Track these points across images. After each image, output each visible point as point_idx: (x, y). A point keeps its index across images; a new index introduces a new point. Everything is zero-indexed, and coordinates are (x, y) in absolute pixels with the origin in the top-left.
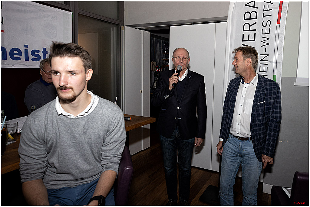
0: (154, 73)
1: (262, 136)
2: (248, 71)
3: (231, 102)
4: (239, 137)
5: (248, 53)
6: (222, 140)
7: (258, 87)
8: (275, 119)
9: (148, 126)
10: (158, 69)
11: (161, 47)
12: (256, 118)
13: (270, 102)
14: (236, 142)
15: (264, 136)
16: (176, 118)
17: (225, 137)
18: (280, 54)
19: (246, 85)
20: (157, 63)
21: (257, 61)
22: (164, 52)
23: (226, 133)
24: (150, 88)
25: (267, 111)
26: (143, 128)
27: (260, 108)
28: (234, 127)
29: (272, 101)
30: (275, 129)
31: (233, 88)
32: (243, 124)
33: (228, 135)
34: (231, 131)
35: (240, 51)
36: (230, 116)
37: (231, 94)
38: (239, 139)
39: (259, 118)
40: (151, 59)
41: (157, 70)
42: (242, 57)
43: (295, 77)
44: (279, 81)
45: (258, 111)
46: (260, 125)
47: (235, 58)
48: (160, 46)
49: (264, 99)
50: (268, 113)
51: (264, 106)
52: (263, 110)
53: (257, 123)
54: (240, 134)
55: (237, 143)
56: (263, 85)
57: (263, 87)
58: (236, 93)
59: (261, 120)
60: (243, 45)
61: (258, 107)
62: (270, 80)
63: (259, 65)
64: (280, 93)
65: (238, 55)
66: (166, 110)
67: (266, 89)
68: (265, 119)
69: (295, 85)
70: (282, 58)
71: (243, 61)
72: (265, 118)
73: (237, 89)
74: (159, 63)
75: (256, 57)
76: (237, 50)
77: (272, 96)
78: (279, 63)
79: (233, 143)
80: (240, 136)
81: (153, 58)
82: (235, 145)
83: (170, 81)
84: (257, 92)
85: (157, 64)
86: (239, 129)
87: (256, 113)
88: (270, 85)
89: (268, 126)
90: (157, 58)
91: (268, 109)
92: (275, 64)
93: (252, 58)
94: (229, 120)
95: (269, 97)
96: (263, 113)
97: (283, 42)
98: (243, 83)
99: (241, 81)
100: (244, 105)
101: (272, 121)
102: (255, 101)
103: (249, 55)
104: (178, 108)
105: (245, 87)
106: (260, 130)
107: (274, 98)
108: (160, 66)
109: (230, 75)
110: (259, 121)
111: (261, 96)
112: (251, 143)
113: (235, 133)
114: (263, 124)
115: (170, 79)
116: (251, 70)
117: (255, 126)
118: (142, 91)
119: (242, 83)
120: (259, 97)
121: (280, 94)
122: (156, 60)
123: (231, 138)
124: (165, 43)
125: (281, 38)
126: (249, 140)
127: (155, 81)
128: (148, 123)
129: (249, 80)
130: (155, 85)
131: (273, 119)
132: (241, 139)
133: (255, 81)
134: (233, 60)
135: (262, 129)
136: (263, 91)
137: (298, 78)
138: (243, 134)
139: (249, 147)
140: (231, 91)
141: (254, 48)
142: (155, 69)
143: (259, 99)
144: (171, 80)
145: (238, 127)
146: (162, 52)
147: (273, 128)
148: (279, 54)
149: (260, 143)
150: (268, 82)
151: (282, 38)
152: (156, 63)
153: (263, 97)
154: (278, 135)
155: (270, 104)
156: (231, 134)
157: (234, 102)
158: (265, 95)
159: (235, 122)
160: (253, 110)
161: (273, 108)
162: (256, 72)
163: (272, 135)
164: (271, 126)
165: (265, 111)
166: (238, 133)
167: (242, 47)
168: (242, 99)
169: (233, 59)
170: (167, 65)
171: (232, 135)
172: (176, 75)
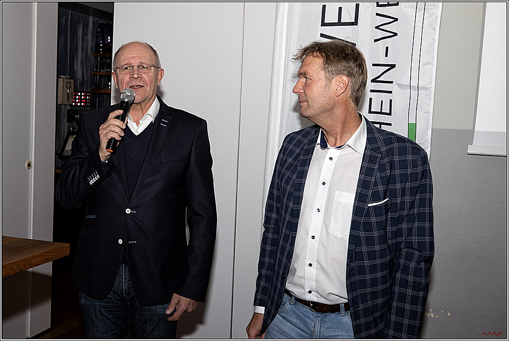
0: (68, 111)
1: (380, 301)
2: (339, 112)
3: (289, 199)
4: (313, 302)
5: (339, 61)
6: (261, 310)
7: (369, 158)
8: (417, 253)
9: (46, 269)
10: (80, 99)
11: (90, 37)
12: (364, 249)
13: (403, 203)
14: (304, 317)
15: (385, 299)
16: (120, 242)
17: (272, 304)
18: (429, 63)
19: (332, 151)
20: (75, 81)
21: (364, 84)
22: (97, 51)
23: (275, 291)
24: (56, 153)
25: (395, 229)
26: (33, 273)
27: (373, 219)
28: (298, 273)
29: (408, 199)
30: (418, 280)
31: (295, 159)
32: (324, 265)
33: (281, 297)
34: (289, 286)
35: (315, 54)
36: (286, 240)
37: (289, 178)
38: (313, 308)
39: (371, 248)
40: (60, 72)
41: (75, 102)
42: (323, 72)
43: (470, 130)
44: (424, 141)
45: (368, 227)
46: (373, 269)
47: (301, 74)
48: (85, 34)
49: (385, 192)
50: (397, 234)
51: (387, 213)
52: (382, 226)
53: (366, 263)
54: (315, 294)
55: (308, 320)
56: (381, 153)
57: (382, 158)
58: (303, 175)
59: (378, 255)
60: (322, 35)
61: (368, 215)
62: (400, 139)
63: (369, 95)
64: (430, 174)
65: (311, 66)
66: (94, 217)
67: (392, 163)
68: (388, 252)
69: (469, 152)
70: (434, 74)
71: (324, 83)
72: (389, 246)
73: (306, 163)
74: (82, 84)
75: (362, 71)
76: (307, 51)
77: (408, 185)
78: (425, 88)
79: (294, 321)
80: (315, 299)
81: (64, 67)
82: (302, 326)
83: (100, 132)
84: (366, 171)
85: (75, 86)
86: (313, 280)
87: (362, 234)
88: (403, 151)
89: (397, 271)
90: (75, 67)
91: (397, 221)
92: (414, 93)
93: (350, 75)
94: (282, 253)
95: (398, 186)
96: (382, 232)
97: (438, 28)
98: (324, 146)
99: (319, 141)
100: (327, 210)
101: (409, 257)
102: (361, 198)
103: (342, 65)
104: (128, 211)
105: (331, 159)
106: (374, 282)
107: (414, 191)
108: (86, 93)
109: (285, 122)
110: (372, 255)
111: (376, 184)
112: (346, 319)
113: (301, 290)
114: (383, 266)
115: (101, 128)
116: (347, 109)
117: (361, 270)
118: (33, 165)
119: (321, 146)
120: (372, 186)
121: (431, 178)
122: (72, 75)
123: (288, 305)
124: (101, 26)
125: (430, 16)
126: (343, 310)
127: (70, 134)
128: (47, 261)
129: (341, 136)
130: (69, 147)
131: (411, 250)
132: (317, 307)
133: (358, 141)
134: (293, 81)
135: (380, 281)
136: (382, 168)
137: (478, 132)
138: (323, 294)
139: (343, 333)
140: (288, 169)
141: (355, 45)
142: (71, 99)
143: (370, 193)
144: (105, 132)
145: (312, 272)
146: (91, 51)
147: (411, 278)
148: (425, 64)
149: (375, 320)
150: (396, 145)
151: (434, 17)
152: (72, 81)
153: (381, 188)
154: (425, 299)
155: (402, 208)
156: (288, 293)
157: (298, 200)
158: (389, 181)
159: (301, 259)
160: (354, 225)
161: (411, 218)
162: (360, 115)
163: (408, 299)
164: (406, 270)
165: (389, 229)
166: (310, 292)
167: (322, 44)
168: (322, 192)
169: (294, 77)
170: (104, 88)
171: (291, 295)
172: (117, 117)
